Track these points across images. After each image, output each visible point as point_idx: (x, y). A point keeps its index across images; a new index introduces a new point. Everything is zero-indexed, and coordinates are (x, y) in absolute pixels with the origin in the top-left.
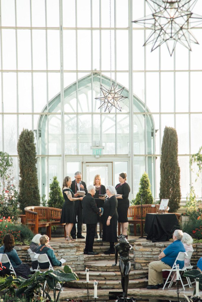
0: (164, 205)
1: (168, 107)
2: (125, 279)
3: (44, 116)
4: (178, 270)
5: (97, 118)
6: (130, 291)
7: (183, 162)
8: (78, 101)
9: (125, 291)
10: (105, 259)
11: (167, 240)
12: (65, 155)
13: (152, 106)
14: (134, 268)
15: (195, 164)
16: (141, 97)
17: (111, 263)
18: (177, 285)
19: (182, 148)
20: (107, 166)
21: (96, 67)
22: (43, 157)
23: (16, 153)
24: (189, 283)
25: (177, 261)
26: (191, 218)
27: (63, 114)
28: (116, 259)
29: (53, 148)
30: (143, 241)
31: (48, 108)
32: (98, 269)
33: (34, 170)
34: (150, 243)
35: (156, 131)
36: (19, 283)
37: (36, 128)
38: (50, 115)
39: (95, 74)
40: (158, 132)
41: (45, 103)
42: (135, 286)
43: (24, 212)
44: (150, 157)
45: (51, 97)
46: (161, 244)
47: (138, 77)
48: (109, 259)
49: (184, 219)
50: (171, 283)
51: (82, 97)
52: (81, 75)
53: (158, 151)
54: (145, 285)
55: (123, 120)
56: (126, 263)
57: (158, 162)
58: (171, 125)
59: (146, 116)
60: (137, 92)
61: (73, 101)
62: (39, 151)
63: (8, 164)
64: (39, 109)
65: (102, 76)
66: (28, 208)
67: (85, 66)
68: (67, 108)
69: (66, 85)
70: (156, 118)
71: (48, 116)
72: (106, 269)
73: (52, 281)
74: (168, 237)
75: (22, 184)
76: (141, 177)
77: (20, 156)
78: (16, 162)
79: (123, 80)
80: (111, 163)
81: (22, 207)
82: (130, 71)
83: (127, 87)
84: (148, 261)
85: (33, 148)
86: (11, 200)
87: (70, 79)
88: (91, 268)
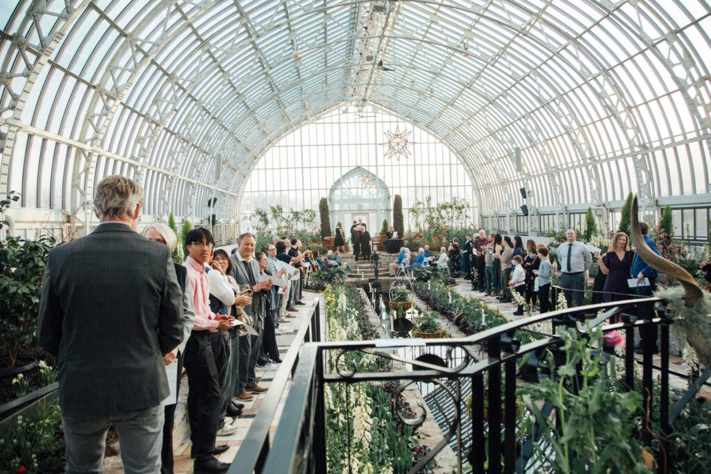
0: (395, 235)
1: (396, 184)
2: (377, 272)
3: (332, 190)
4: (403, 267)
5: (360, 190)
6: (379, 278)
7: (405, 213)
8: (350, 182)
9: (377, 278)
10: (366, 263)
11: (397, 252)
12: (344, 210)
13: (388, 184)
14: (381, 267)
15: (411, 214)
16: (382, 179)
17: (369, 265)
18: (402, 274)
19: (404, 205)
20: (366, 215)
21: (359, 164)
22: (332, 212)
23: (319, 210)
24: (408, 272)
25: (403, 262)
26: (409, 241)
27: (342, 188)
28: (372, 262)
29: (337, 207)
30: (385, 254)
31: (334, 186)
32: (362, 268)
33: (328, 218)
34: (388, 254)
36: (324, 275)
37: (328, 196)
38: (335, 190)
39: (359, 167)
40: (392, 197)
41: (332, 183)
42: (382, 276)
43: (324, 240)
44: (388, 210)
45: (336, 180)
46: (394, 255)
47: (380, 169)
48: (368, 263)
49: (406, 242)
50: (400, 274)
51: (351, 179)
52: (351, 168)
53: (392, 207)
54: (388, 275)
55: (374, 191)
56: (377, 264)
57: (392, 213)
58: (398, 194)
59: (385, 189)
60: (380, 176)
61: (347, 182)
62: (330, 209)
63: (314, 215)
64: (330, 186)
65: (362, 169)
66: (325, 238)
67: (353, 164)
68: (344, 186)
69: (343, 174)
70: (390, 190)
72: (367, 268)
73: (340, 273)
74: (397, 251)
75: (322, 226)
76: (383, 221)
77: (321, 211)
78: (318, 214)
79: (373, 170)
80: (368, 214)
81: (323, 238)
82: (377, 166)
83: (375, 174)
84: (388, 264)
85: (327, 207)
86: (316, 234)
87: (345, 171)
88: (360, 268)
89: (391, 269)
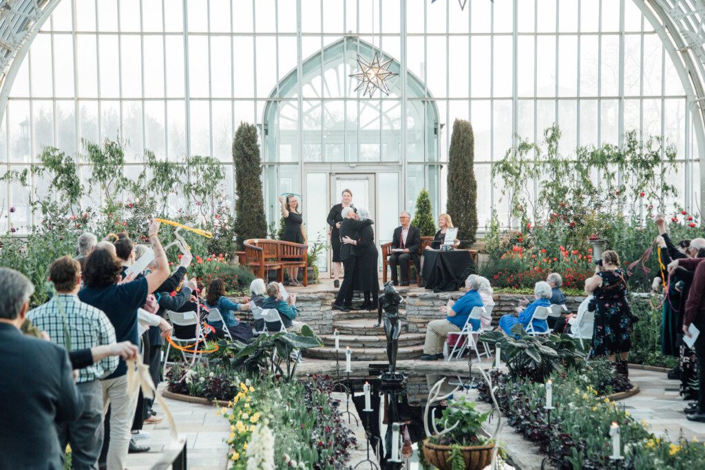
1: (459, 90)
2: (392, 345)
3: (273, 102)
4: (470, 334)
5: (352, 105)
6: (399, 363)
7: (481, 174)
8: (323, 80)
9: (392, 362)
10: (363, 317)
11: (456, 289)
12: (305, 163)
13: (436, 88)
14: (406, 329)
15: (499, 177)
16: (418, 73)
17: (372, 323)
18: (469, 354)
19: (480, 152)
20: (367, 179)
21: (352, 28)
22: (271, 165)
23: (231, 159)
24: (487, 351)
25: (470, 319)
26: (493, 257)
27: (301, 99)
28: (380, 317)
29: (285, 153)
30: (421, 291)
31: (278, 91)
32: (352, 331)
33: (258, 185)
34: (430, 294)
35: (442, 126)
36: (236, 351)
37: (260, 121)
38: (282, 102)
39: (351, 38)
40: (445, 127)
41: (273, 84)
42: (407, 356)
43: (243, 248)
44: (433, 166)
45: (282, 75)
46: (447, 295)
47: (414, 44)
48: (370, 317)
49: (482, 259)
50: (461, 351)
51: (330, 74)
52: (329, 41)
53: (444, 157)
55: (393, 109)
56: (394, 322)
57: (445, 172)
58: (464, 117)
59: (426, 103)
60: (413, 66)
61: (317, 81)
62: (264, 157)
63: (218, 176)
64: (265, 92)
65: (361, 42)
66: (247, 242)
67: (335, 27)
68: (307, 91)
69: (306, 55)
70: (441, 106)
71: (278, 102)
72: (365, 331)
73: (283, 345)
74: (458, 284)
75: (240, 206)
76: (417, 195)
77: (237, 164)
78: (230, 172)
79: (391, 47)
80: (373, 175)
81: (240, 241)
82: (403, 35)
83: (398, 58)
85: (256, 152)
86: (223, 230)
87: (312, 47)
88: (342, 331)
89: (430, 337)
